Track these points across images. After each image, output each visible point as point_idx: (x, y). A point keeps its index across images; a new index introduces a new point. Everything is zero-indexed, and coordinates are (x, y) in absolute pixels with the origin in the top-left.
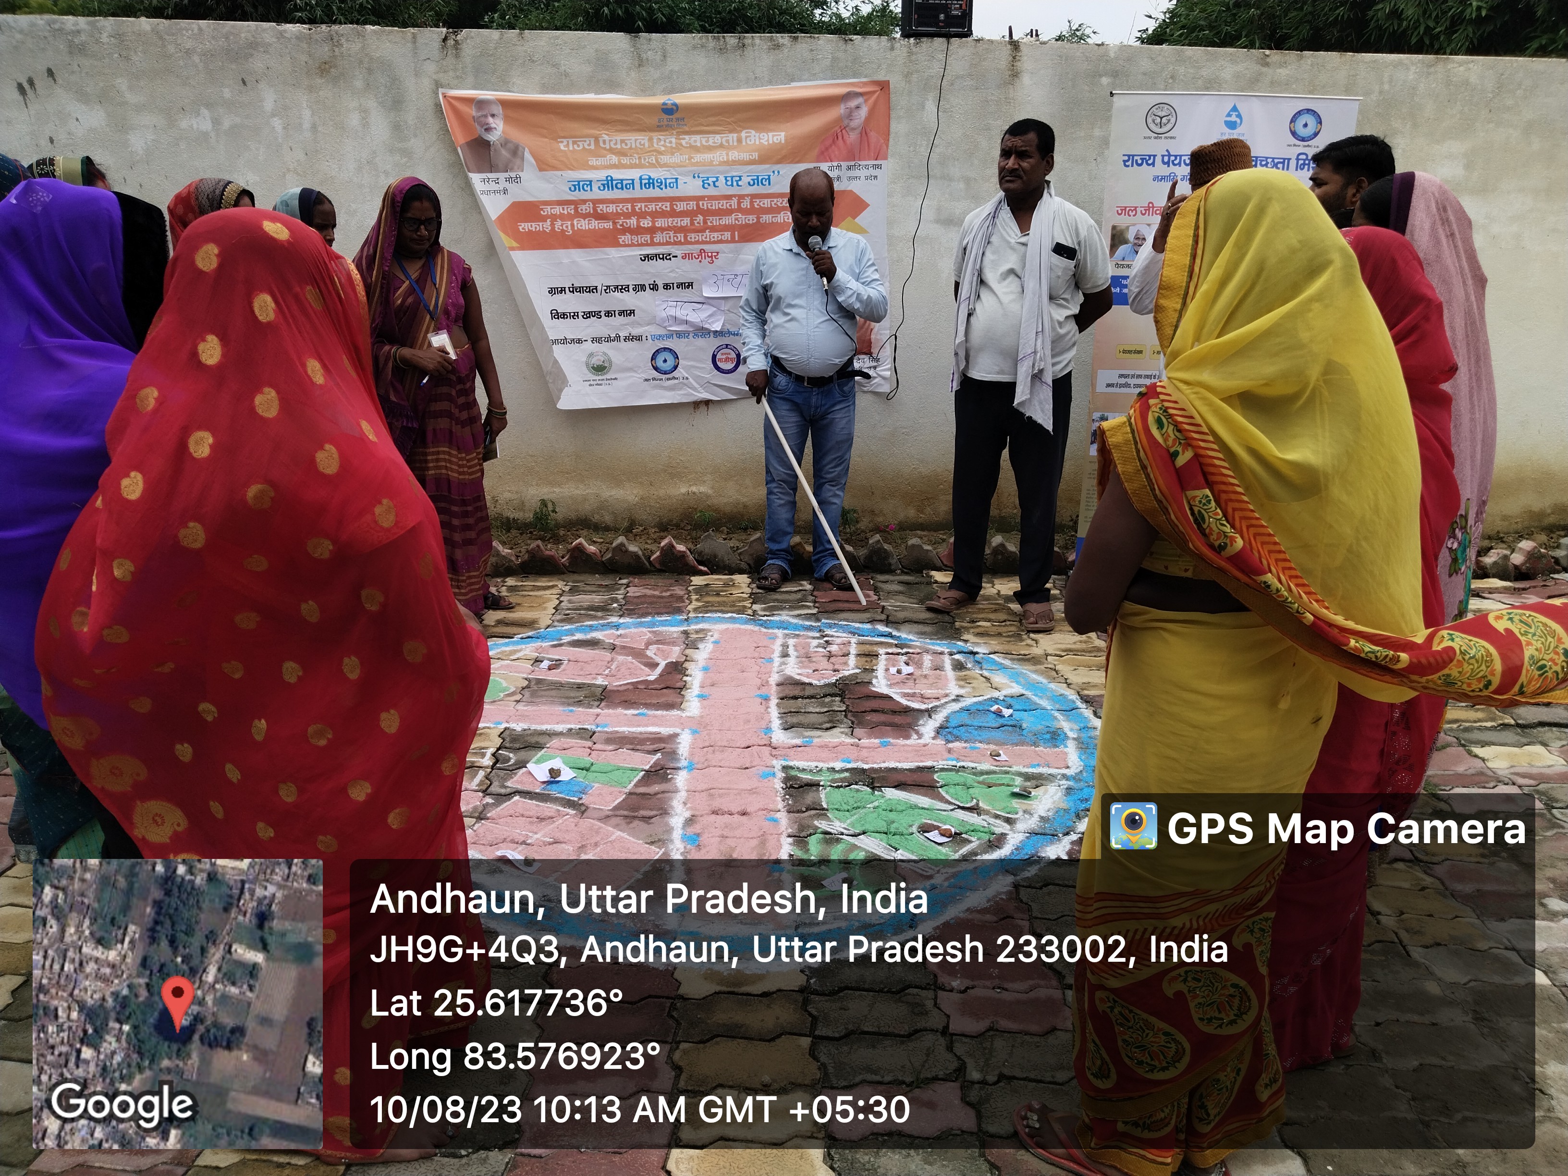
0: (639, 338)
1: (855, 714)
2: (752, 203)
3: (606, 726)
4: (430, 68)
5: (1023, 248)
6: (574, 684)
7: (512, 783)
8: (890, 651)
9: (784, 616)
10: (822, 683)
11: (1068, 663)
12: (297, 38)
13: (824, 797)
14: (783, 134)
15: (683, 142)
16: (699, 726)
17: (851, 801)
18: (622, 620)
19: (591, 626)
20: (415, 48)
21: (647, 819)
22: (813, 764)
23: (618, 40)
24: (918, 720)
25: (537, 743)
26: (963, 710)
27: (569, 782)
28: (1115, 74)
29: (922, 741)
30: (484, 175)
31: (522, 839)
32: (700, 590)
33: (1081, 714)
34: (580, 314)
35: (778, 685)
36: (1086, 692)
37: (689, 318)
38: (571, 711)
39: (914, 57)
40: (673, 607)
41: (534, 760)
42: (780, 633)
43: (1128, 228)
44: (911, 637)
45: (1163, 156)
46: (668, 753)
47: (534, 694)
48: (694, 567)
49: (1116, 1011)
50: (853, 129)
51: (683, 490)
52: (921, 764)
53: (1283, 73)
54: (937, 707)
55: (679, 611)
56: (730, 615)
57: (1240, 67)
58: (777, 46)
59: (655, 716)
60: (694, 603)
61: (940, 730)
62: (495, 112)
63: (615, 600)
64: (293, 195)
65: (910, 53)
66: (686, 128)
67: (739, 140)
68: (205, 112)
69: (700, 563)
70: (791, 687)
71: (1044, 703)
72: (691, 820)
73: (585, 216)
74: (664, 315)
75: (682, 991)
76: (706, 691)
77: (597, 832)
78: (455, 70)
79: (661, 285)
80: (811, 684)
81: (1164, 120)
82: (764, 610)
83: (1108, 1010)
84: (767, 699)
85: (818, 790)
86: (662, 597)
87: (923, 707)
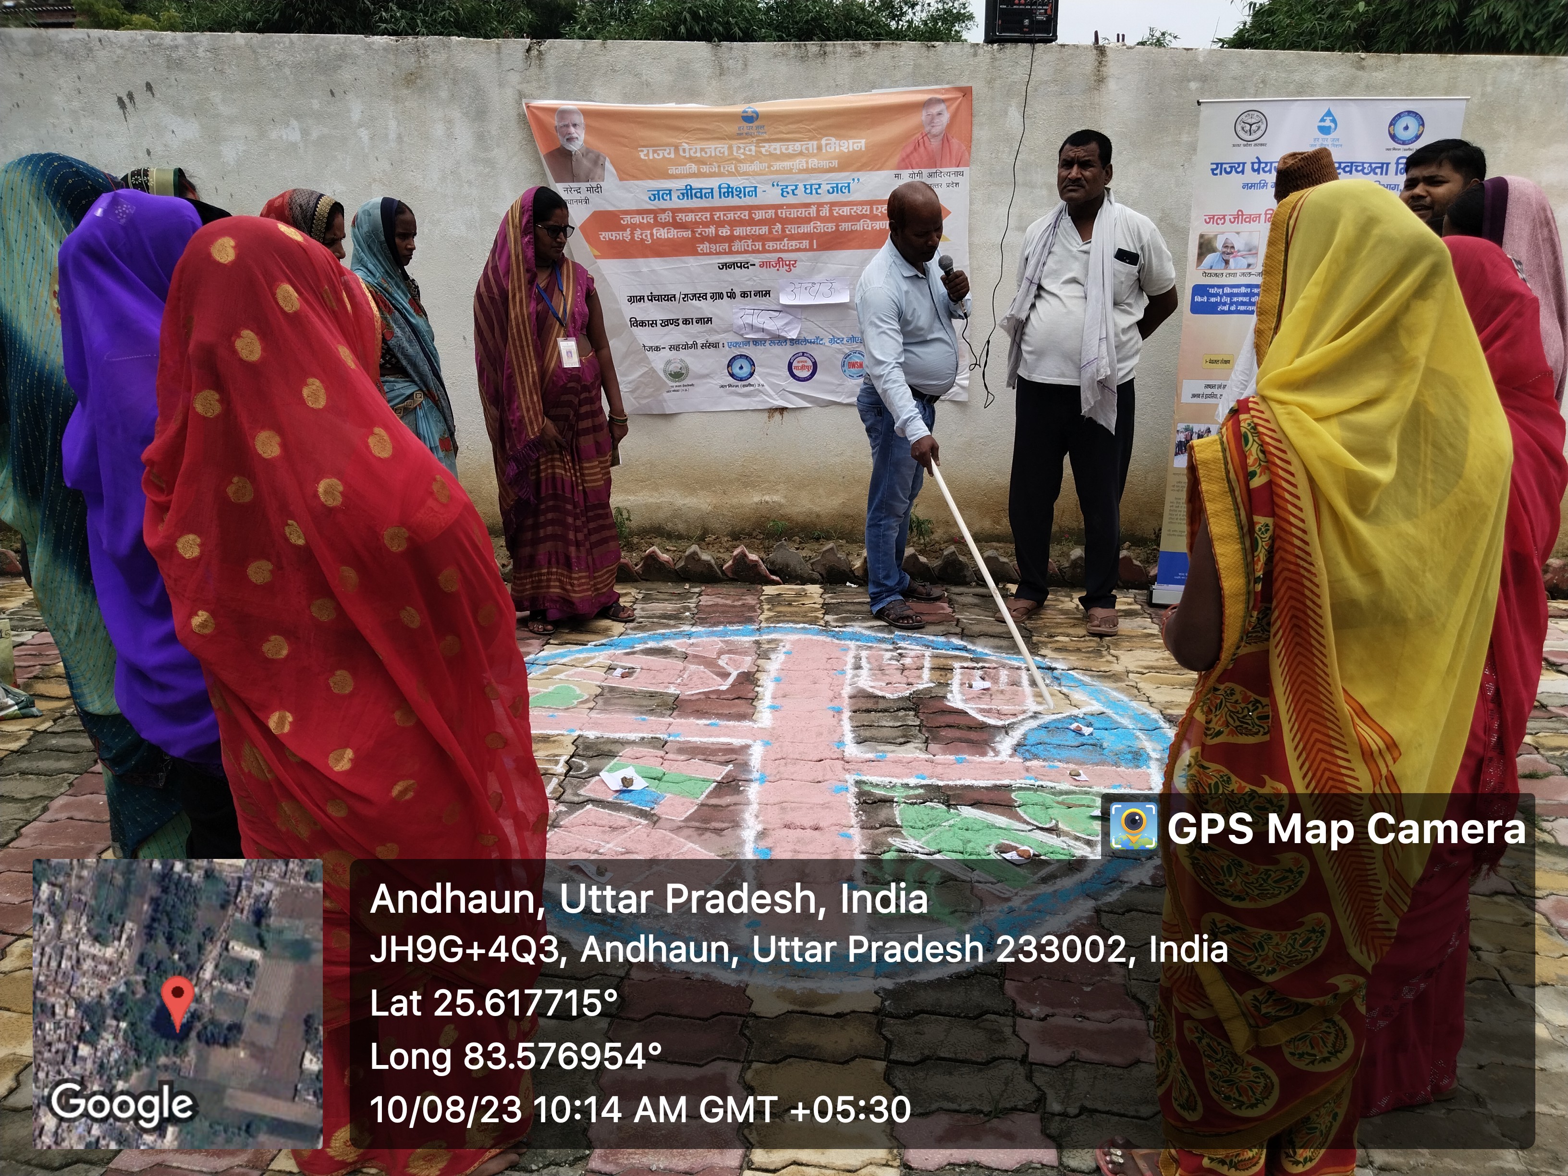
0: (715, 345)
1: (930, 729)
2: (831, 211)
3: (678, 736)
4: (514, 78)
5: (1085, 256)
6: (647, 692)
7: (586, 792)
8: (965, 665)
9: (857, 628)
10: (895, 696)
11: (1151, 681)
12: (385, 49)
13: (898, 813)
14: (863, 141)
15: (763, 150)
16: (771, 738)
17: (926, 819)
18: (694, 629)
19: (663, 634)
20: (500, 59)
21: (718, 831)
22: (888, 780)
23: (700, 48)
24: (995, 737)
25: (610, 751)
26: (1040, 727)
27: (641, 792)
28: (1204, 79)
29: (998, 759)
30: (566, 185)
31: (594, 848)
32: (771, 600)
33: (1164, 734)
34: (659, 322)
35: (850, 698)
36: (1169, 711)
37: (765, 326)
38: (644, 720)
39: (997, 63)
40: (745, 617)
41: (607, 768)
42: (852, 644)
43: (1216, 236)
44: (986, 651)
45: (1253, 163)
46: (740, 764)
47: (607, 702)
48: (766, 577)
49: (1204, 1042)
50: (935, 136)
51: (756, 499)
52: (998, 783)
53: (1379, 76)
54: (1014, 723)
55: (750, 620)
56: (801, 625)
57: (1333, 72)
58: (859, 54)
59: (727, 727)
60: (766, 612)
61: (1018, 747)
62: (577, 122)
63: (688, 609)
64: (374, 205)
65: (994, 59)
66: (766, 136)
67: (819, 148)
68: (294, 123)
69: (773, 572)
70: (863, 700)
71: (1125, 722)
72: (763, 833)
73: (664, 225)
74: (741, 322)
75: (753, 1009)
76: (778, 702)
77: (669, 843)
78: (539, 80)
79: (738, 292)
80: (884, 697)
81: (1254, 127)
82: (837, 620)
83: (1196, 1041)
84: (839, 712)
85: (891, 807)
86: (734, 606)
87: (1000, 723)
